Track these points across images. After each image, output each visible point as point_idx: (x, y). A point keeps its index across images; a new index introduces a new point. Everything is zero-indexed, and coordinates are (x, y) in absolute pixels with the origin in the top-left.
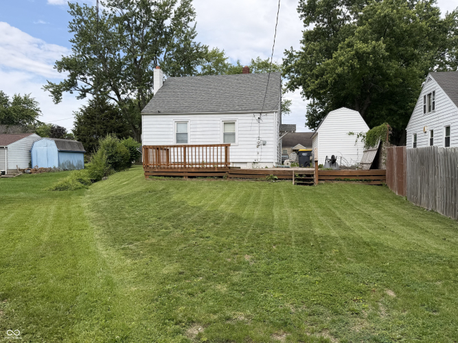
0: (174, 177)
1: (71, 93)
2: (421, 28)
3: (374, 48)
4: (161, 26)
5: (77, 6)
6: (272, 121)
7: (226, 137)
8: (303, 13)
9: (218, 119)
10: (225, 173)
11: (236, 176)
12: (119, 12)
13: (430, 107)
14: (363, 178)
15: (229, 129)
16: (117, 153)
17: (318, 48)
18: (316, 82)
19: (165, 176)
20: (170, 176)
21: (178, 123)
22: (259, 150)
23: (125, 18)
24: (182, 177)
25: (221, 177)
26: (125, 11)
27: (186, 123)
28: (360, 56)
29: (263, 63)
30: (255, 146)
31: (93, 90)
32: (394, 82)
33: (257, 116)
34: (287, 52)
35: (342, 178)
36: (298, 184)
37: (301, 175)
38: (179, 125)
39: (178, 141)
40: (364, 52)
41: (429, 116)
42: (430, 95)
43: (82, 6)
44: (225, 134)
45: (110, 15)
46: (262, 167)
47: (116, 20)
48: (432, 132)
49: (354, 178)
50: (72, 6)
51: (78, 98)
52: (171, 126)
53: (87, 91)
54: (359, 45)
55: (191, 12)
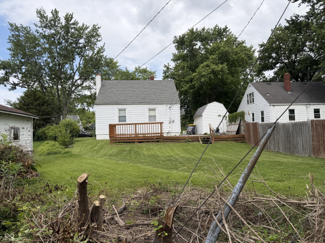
0: (129, 142)
1: (5, 86)
2: (242, 58)
3: (222, 68)
4: (77, 43)
5: (15, 25)
6: (177, 109)
7: (150, 118)
8: (177, 44)
10: (160, 139)
11: (167, 140)
12: (48, 32)
13: (251, 101)
14: (234, 139)
15: (152, 113)
16: (74, 129)
17: (186, 65)
18: (188, 85)
19: (123, 142)
20: (127, 142)
21: (120, 110)
22: (170, 125)
23: (53, 35)
24: (134, 142)
25: (158, 141)
26: (53, 31)
27: (125, 110)
28: (214, 72)
30: (168, 123)
31: (21, 84)
32: (229, 86)
33: (169, 106)
34: (165, 66)
35: (224, 139)
36: (204, 143)
37: (204, 139)
38: (120, 111)
39: (119, 121)
40: (217, 70)
41: (251, 105)
42: (250, 94)
43: (19, 26)
44: (149, 116)
45: (41, 33)
46: (173, 135)
47: (44, 37)
48: (253, 114)
49: (230, 139)
50: (11, 25)
51: (10, 90)
52: (115, 110)
53: (17, 85)
54: (213, 66)
55: (99, 36)
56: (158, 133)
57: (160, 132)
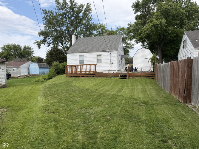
0: (77, 76)
1: (45, 44)
3: (160, 22)
4: (79, 16)
5: (46, 10)
6: (115, 54)
7: (98, 61)
8: (134, 8)
9: (95, 54)
11: (99, 76)
12: (61, 12)
13: (185, 46)
14: (147, 76)
15: (99, 58)
16: (58, 68)
19: (73, 76)
20: (75, 76)
21: (80, 56)
23: (64, 14)
24: (79, 76)
25: (93, 76)
26: (64, 11)
27: (83, 56)
28: (155, 26)
29: (122, 28)
30: (109, 64)
31: (53, 43)
32: (172, 35)
35: (138, 76)
36: (121, 78)
37: (122, 75)
39: (80, 63)
40: (156, 24)
42: (185, 41)
43: (47, 10)
44: (98, 60)
45: (58, 13)
46: (112, 72)
47: (61, 15)
48: (186, 56)
49: (143, 76)
50: (43, 11)
51: (47, 46)
52: (77, 57)
53: (51, 43)
54: (155, 21)
55: (91, 10)
56: (93, 71)
57: (94, 70)
